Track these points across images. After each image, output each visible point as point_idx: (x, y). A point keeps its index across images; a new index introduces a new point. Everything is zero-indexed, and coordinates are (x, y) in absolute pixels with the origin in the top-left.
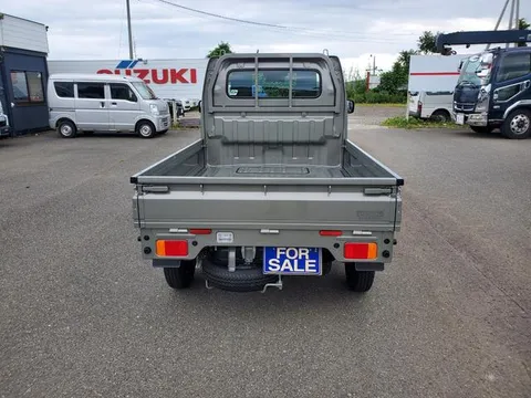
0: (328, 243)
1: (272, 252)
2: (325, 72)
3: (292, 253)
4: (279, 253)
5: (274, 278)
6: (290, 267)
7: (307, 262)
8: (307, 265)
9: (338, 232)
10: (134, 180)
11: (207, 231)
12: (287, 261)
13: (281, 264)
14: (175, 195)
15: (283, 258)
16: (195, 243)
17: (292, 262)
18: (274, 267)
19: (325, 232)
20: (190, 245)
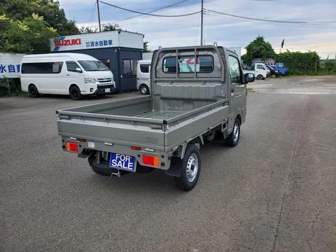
0: (135, 153)
1: (113, 155)
2: (216, 56)
3: (123, 158)
4: (117, 157)
5: (115, 170)
6: (121, 165)
7: (129, 163)
8: (129, 166)
9: (139, 148)
10: (57, 112)
11: (85, 141)
12: (120, 162)
13: (117, 163)
14: (74, 121)
15: (119, 160)
16: (80, 146)
17: (122, 162)
18: (115, 164)
19: (133, 148)
20: (78, 147)
